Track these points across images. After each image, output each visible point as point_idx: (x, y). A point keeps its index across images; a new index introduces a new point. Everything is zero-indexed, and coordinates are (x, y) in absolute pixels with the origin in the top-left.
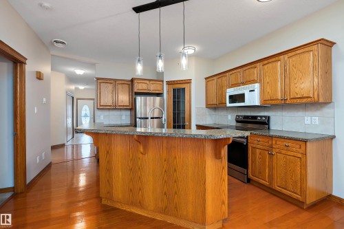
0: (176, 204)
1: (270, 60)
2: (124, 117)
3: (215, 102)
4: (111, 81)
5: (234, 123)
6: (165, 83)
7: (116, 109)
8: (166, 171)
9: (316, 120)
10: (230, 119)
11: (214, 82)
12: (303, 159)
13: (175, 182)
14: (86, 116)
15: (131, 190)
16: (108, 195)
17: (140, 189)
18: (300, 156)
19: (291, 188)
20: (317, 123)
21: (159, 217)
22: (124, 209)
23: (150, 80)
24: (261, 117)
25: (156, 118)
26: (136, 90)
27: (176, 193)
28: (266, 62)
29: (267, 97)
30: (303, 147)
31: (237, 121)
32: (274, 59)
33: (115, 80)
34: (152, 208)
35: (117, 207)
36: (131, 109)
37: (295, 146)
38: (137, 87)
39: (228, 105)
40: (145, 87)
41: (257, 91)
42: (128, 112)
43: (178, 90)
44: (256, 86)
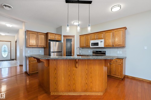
0: (91, 87)
1: (108, 32)
2: (41, 52)
3: (84, 45)
4: (35, 33)
5: (92, 54)
6: (62, 36)
7: (38, 47)
8: (87, 74)
9: (121, 52)
10: (89, 52)
11: (84, 37)
12: (122, 65)
13: (91, 78)
14: (5, 51)
15: (69, 85)
16: (55, 90)
17: (74, 84)
18: (121, 64)
19: (117, 74)
20: (121, 53)
21: (83, 94)
22: (65, 94)
23: (56, 34)
24: (103, 51)
25: (55, 52)
26: (49, 38)
27: (91, 82)
28: (106, 32)
29: (107, 44)
30: (122, 61)
31: (93, 53)
32: (109, 31)
33: (38, 33)
34: (80, 91)
35: (61, 94)
36: (44, 48)
37: (119, 61)
38: (50, 37)
39: (91, 47)
40: (53, 37)
41: (103, 42)
42: (43, 49)
43: (69, 39)
44: (103, 40)
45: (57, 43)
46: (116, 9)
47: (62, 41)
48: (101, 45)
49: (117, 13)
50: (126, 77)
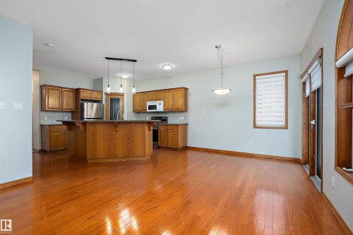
2: (66, 118)
3: (139, 109)
4: (58, 88)
6: (104, 94)
7: (62, 111)
11: (139, 97)
15: (109, 151)
16: (94, 157)
17: (115, 149)
18: (177, 131)
20: (183, 119)
23: (92, 91)
24: (164, 117)
29: (166, 108)
32: (169, 91)
36: (72, 112)
37: (175, 127)
38: (83, 95)
39: (148, 111)
40: (89, 95)
41: (162, 105)
42: (70, 115)
43: (115, 99)
44: (162, 102)
45: (95, 105)
46: (167, 68)
47: (104, 102)
48: (160, 108)
49: (167, 71)
50: (186, 148)
